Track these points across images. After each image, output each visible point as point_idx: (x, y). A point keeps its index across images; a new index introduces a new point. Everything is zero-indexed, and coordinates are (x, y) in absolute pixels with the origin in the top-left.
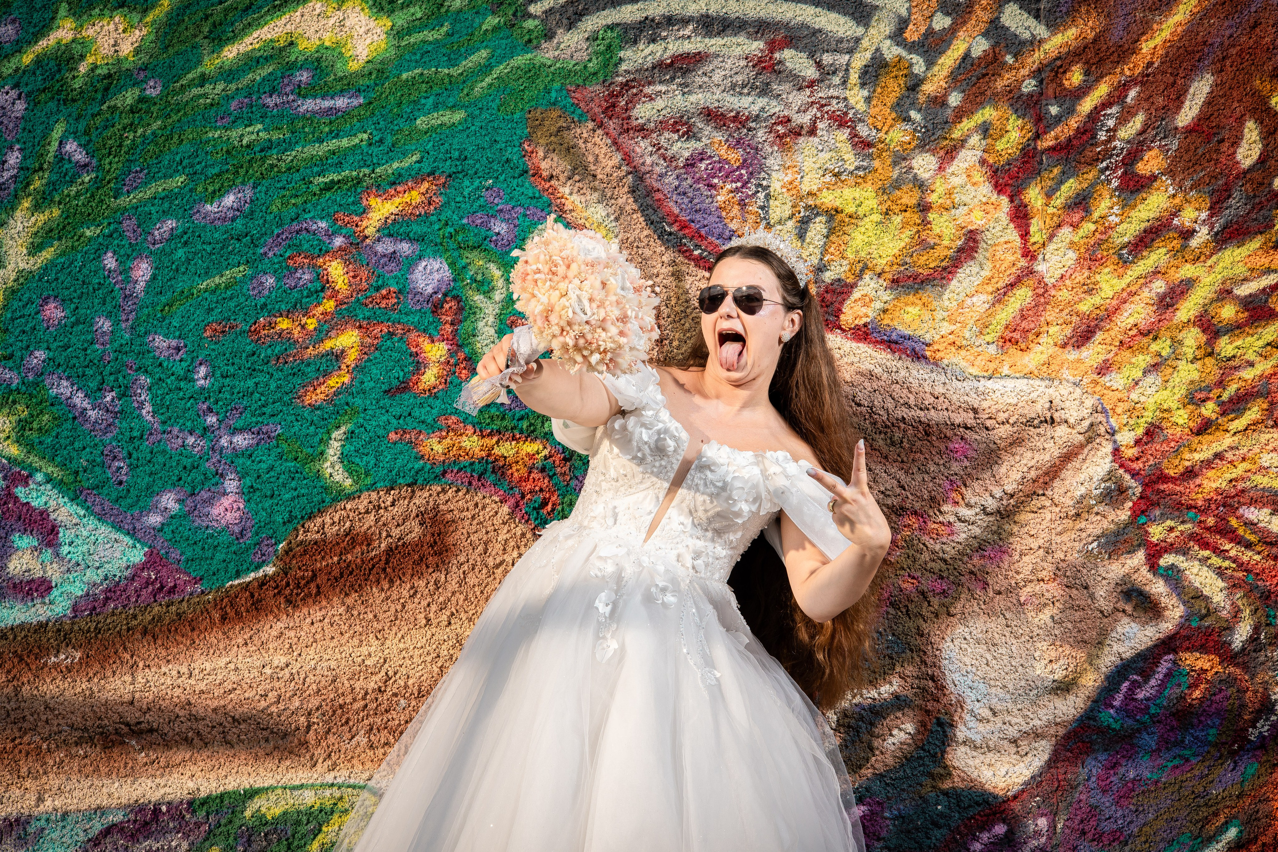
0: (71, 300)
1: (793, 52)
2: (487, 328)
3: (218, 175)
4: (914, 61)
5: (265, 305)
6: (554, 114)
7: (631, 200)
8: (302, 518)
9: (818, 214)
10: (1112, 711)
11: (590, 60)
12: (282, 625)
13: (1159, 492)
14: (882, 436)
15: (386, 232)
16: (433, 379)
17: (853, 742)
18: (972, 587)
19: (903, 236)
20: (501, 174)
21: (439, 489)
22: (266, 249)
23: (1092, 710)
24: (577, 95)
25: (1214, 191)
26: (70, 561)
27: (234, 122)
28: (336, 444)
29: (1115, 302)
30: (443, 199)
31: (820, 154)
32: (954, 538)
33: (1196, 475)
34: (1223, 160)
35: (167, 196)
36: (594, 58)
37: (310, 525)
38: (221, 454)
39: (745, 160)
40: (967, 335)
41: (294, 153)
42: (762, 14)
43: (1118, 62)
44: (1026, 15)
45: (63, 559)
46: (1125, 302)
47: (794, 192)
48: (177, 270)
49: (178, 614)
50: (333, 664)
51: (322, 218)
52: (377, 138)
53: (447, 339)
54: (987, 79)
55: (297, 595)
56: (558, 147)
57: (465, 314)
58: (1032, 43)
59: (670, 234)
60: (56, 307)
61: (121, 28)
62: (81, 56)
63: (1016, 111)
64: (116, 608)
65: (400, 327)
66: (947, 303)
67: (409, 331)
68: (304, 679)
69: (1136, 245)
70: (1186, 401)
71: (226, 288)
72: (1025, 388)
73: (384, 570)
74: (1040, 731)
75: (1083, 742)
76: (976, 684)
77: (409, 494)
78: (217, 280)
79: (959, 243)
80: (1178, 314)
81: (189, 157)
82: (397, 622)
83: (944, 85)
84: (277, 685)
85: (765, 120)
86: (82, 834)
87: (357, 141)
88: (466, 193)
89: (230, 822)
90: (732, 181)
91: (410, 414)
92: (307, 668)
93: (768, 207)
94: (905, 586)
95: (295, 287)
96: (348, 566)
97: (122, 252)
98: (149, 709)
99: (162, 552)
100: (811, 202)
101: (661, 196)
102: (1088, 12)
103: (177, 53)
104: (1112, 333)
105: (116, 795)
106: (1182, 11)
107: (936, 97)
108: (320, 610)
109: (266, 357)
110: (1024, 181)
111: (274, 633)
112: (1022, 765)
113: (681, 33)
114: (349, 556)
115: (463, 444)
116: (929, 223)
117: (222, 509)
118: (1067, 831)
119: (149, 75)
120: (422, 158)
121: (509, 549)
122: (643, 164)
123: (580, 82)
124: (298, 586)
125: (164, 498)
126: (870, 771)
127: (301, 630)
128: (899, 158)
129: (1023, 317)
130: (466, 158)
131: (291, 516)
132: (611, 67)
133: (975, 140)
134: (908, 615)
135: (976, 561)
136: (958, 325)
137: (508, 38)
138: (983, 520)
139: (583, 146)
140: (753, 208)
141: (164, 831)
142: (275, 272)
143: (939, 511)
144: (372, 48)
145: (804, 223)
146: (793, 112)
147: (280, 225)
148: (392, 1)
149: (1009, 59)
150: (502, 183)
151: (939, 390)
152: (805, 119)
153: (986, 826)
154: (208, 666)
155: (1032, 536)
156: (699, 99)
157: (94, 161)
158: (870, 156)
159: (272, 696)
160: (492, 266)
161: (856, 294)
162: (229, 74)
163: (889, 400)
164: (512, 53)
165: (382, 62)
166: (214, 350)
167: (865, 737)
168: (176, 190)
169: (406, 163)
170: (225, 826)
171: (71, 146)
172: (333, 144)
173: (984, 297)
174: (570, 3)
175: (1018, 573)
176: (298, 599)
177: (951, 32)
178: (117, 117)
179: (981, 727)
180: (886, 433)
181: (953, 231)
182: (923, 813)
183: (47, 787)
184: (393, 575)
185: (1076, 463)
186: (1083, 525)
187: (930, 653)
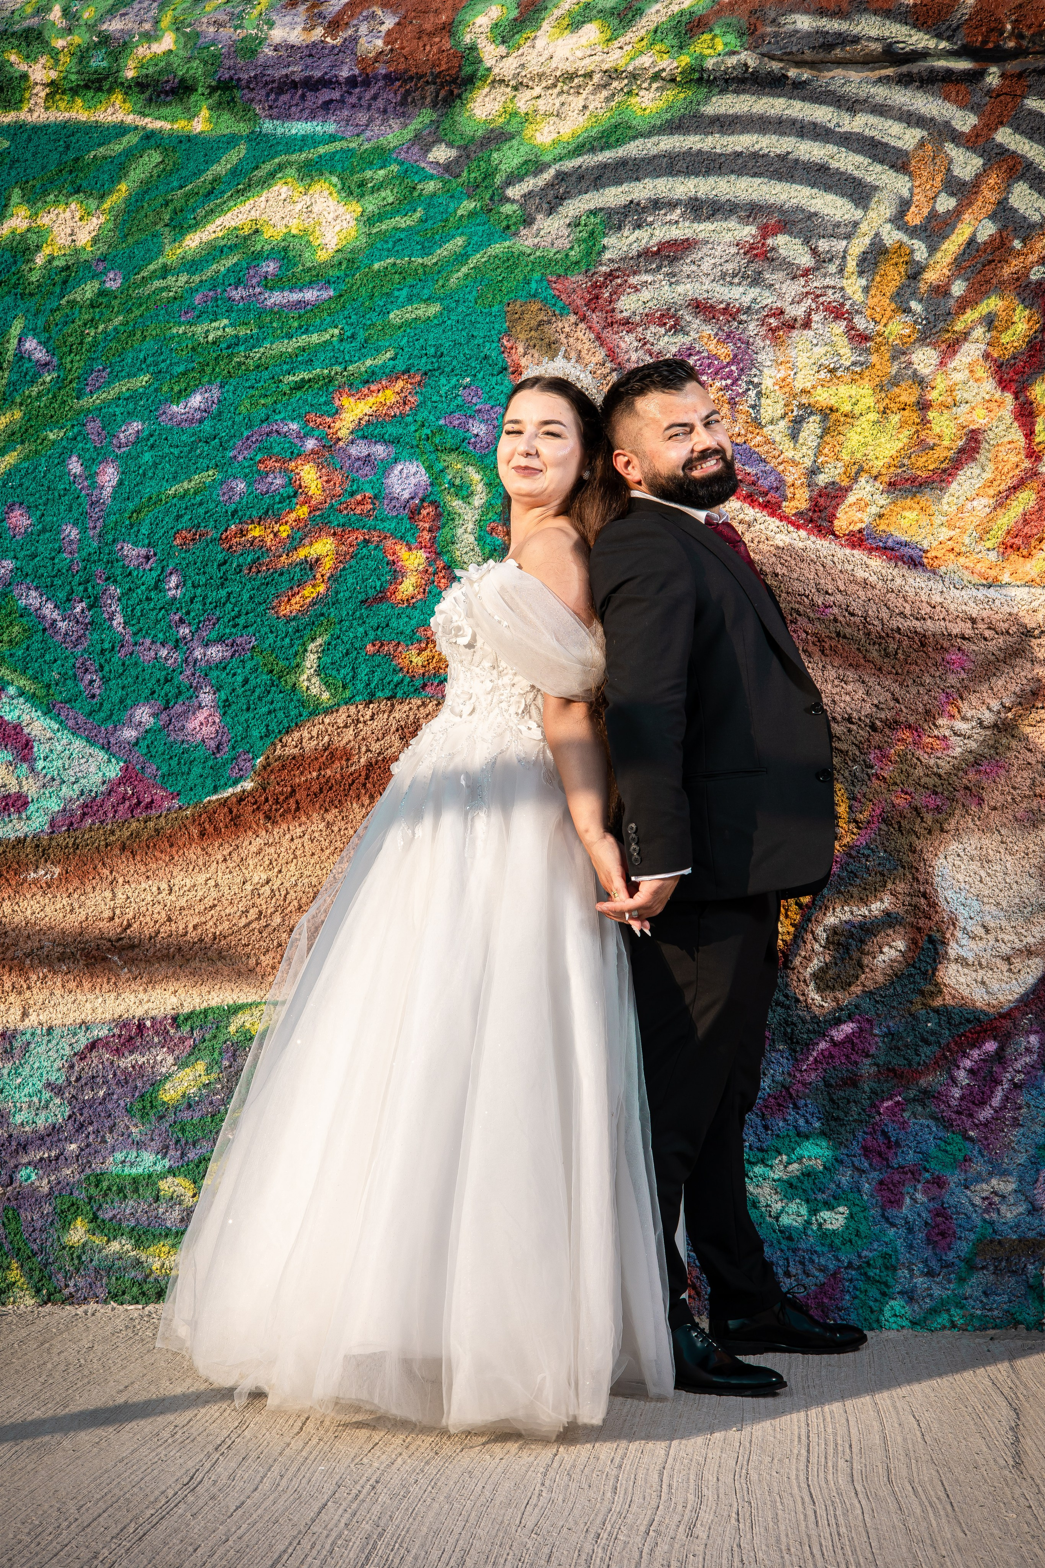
0: (36, 506)
1: (787, 238)
2: (466, 536)
3: (184, 374)
4: (916, 247)
5: (236, 511)
6: (535, 307)
8: (280, 732)
9: (811, 413)
11: (572, 248)
12: (262, 841)
14: (877, 647)
15: (360, 434)
16: (411, 588)
18: (967, 803)
19: (901, 436)
20: (479, 372)
21: (419, 702)
22: (235, 452)
24: (559, 286)
26: (45, 776)
27: (199, 317)
28: (313, 657)
30: (419, 398)
31: (815, 349)
32: (950, 752)
35: (131, 397)
36: (576, 246)
37: (288, 739)
38: (194, 666)
39: (735, 356)
40: (967, 541)
41: (262, 350)
42: (755, 197)
44: (1036, 195)
45: (39, 774)
47: (787, 389)
48: (144, 474)
49: (156, 830)
50: (314, 881)
51: (293, 420)
52: (349, 334)
53: (425, 547)
54: (993, 266)
55: (276, 810)
56: (539, 343)
57: (443, 520)
58: (1041, 226)
60: (21, 515)
61: (78, 215)
62: (37, 246)
63: (1024, 301)
64: (93, 823)
65: (376, 534)
66: (946, 507)
67: (385, 538)
68: (285, 896)
71: (195, 493)
72: (1026, 597)
73: (364, 785)
74: (1033, 948)
76: (968, 902)
77: (388, 708)
78: (186, 485)
79: (960, 443)
81: (153, 355)
83: (948, 273)
84: (258, 901)
85: (757, 312)
86: (67, 1048)
87: (328, 337)
88: (442, 392)
89: (215, 1037)
90: (722, 379)
91: (387, 625)
92: (287, 885)
93: (760, 406)
94: (897, 801)
95: (267, 492)
96: (328, 781)
97: (87, 456)
98: (129, 925)
100: (804, 400)
103: (137, 243)
105: (100, 1010)
107: (939, 286)
108: (300, 825)
109: (238, 566)
110: (1030, 377)
111: (254, 849)
112: (1015, 982)
113: (668, 218)
114: (329, 772)
116: (929, 422)
117: (197, 722)
119: (109, 267)
120: (396, 354)
122: (628, 360)
123: (561, 271)
124: (277, 803)
125: (139, 711)
126: (860, 988)
127: (281, 846)
128: (898, 353)
129: (1026, 522)
130: (442, 355)
131: (267, 730)
132: (594, 255)
133: (979, 332)
134: (900, 831)
135: (971, 775)
136: (958, 530)
137: (484, 224)
138: (980, 734)
139: (565, 341)
140: (744, 407)
141: (149, 1046)
142: (246, 476)
143: (934, 724)
144: (342, 236)
145: (798, 422)
146: (787, 304)
147: (249, 426)
148: (362, 184)
149: (1017, 244)
150: (481, 381)
151: (937, 598)
152: (799, 311)
153: (976, 1043)
154: (188, 882)
155: (1030, 750)
156: (688, 289)
157: (55, 359)
158: (867, 350)
159: (253, 914)
160: (470, 469)
161: (851, 498)
162: (192, 265)
163: (884, 609)
164: (489, 240)
165: (352, 251)
166: (184, 558)
167: (855, 955)
168: (141, 390)
169: (379, 361)
170: (210, 1040)
171: (30, 344)
172: (303, 340)
173: (985, 501)
174: (550, 185)
175: (1014, 788)
176: (278, 814)
177: (956, 215)
178: (77, 313)
179: (972, 944)
180: (880, 644)
181: (954, 431)
182: (914, 1030)
183: (31, 1002)
184: (373, 790)
187: (923, 870)
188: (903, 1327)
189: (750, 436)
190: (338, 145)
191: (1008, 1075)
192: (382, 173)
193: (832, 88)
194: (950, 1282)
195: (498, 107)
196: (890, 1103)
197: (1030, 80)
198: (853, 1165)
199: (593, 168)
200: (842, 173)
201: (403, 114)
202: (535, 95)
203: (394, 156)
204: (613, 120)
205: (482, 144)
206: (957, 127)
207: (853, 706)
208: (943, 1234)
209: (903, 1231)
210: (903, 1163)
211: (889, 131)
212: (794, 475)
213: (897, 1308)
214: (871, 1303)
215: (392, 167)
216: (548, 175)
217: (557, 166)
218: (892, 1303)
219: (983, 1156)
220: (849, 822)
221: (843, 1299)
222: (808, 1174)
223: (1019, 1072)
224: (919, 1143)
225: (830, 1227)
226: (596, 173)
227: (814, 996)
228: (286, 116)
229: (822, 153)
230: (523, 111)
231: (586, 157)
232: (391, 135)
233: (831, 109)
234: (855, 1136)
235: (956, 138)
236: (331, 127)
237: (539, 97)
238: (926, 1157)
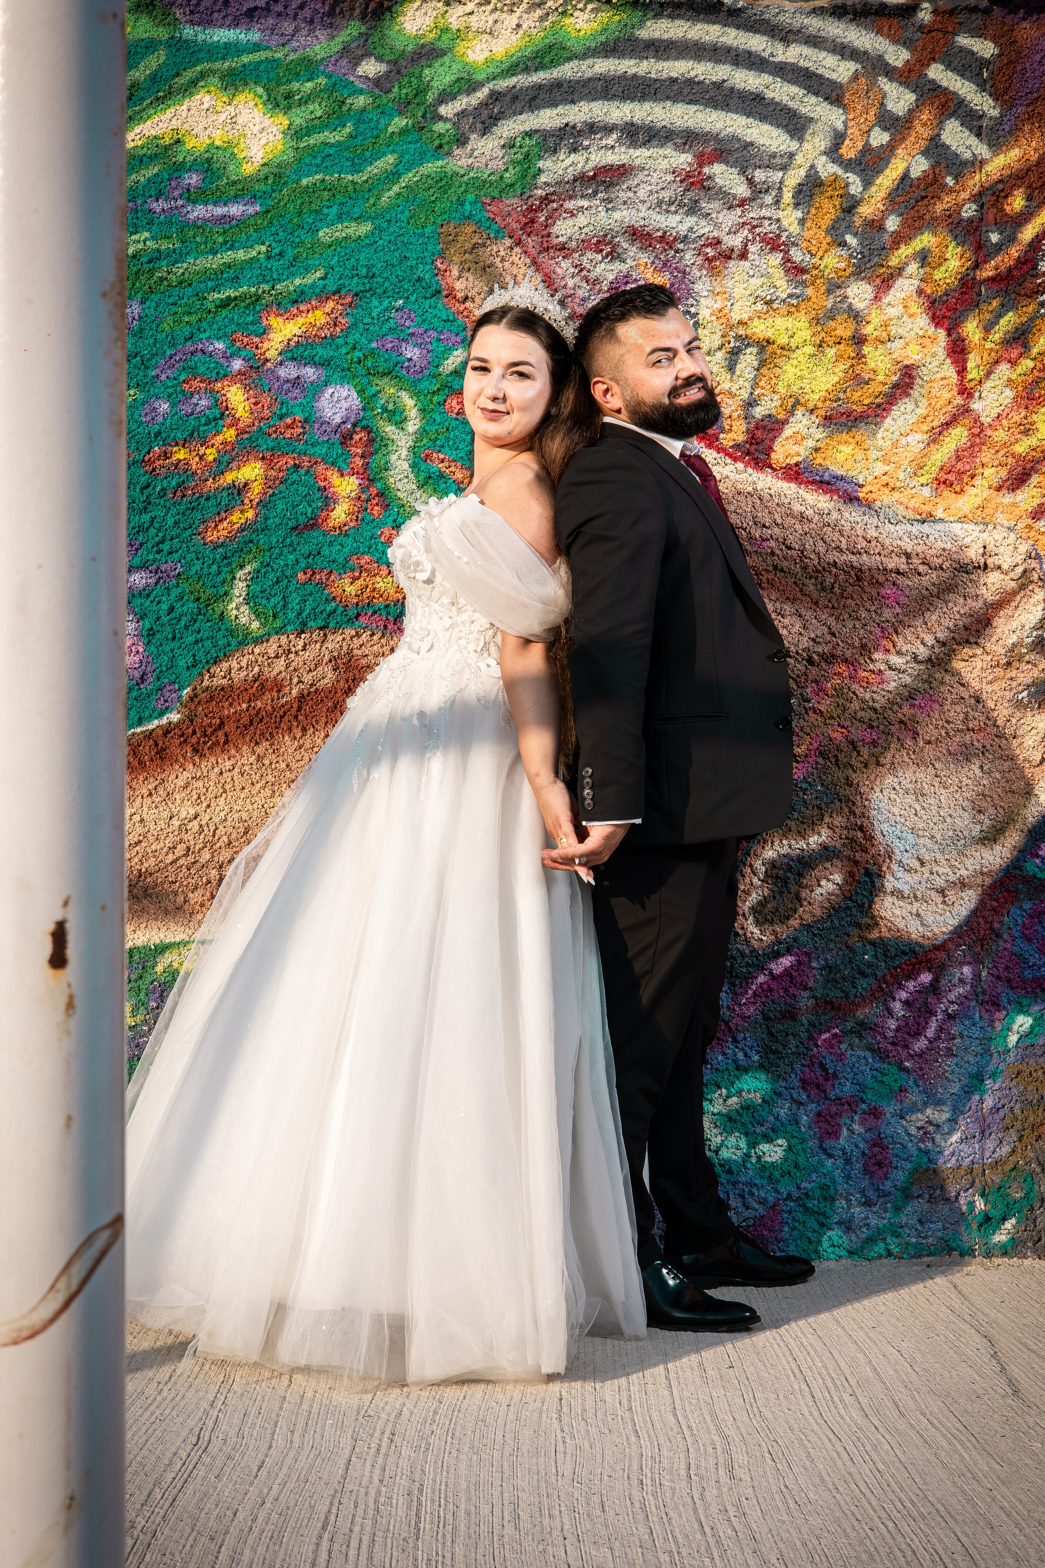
1: (723, 167)
2: (400, 462)
4: (851, 180)
5: (159, 433)
6: (469, 229)
8: (207, 662)
9: (748, 345)
10: (1037, 861)
11: (506, 170)
12: (189, 775)
14: (813, 580)
15: (289, 355)
16: (343, 516)
18: (902, 737)
19: (836, 370)
20: (412, 294)
21: (353, 633)
22: (158, 371)
23: (1018, 859)
28: (242, 585)
30: (350, 319)
31: (752, 280)
32: (885, 686)
36: (511, 168)
37: (215, 669)
40: (902, 477)
41: (185, 265)
42: (691, 124)
44: (967, 133)
47: (724, 320)
50: (245, 816)
51: (219, 339)
52: (277, 251)
53: (358, 473)
54: (926, 202)
55: (204, 743)
56: (474, 266)
57: (376, 446)
58: (973, 164)
63: (956, 238)
65: (306, 459)
66: (881, 442)
67: (316, 463)
68: (214, 831)
72: (959, 533)
73: (296, 717)
74: (967, 881)
75: (1009, 891)
76: (904, 835)
77: (320, 639)
79: (895, 378)
83: (882, 208)
84: (186, 836)
85: (694, 241)
87: (254, 253)
88: (374, 314)
89: (141, 977)
91: (319, 553)
92: (216, 820)
94: (835, 735)
95: (192, 413)
96: (258, 713)
100: (741, 332)
102: (1032, 131)
107: (873, 221)
108: (229, 759)
109: (162, 489)
110: (962, 313)
111: (180, 783)
112: (949, 914)
113: (604, 142)
114: (259, 704)
115: (378, 586)
116: (864, 356)
118: (992, 979)
120: (327, 274)
122: (565, 286)
123: (496, 194)
124: (205, 735)
126: (798, 921)
127: (209, 780)
128: (833, 287)
129: (958, 458)
130: (373, 276)
131: (194, 660)
132: (529, 178)
133: (913, 268)
134: (837, 764)
135: (906, 709)
136: (892, 465)
137: (416, 142)
138: (914, 669)
139: (500, 265)
142: (169, 396)
143: (870, 658)
144: (268, 149)
145: (735, 354)
146: (724, 233)
147: (172, 345)
148: (288, 96)
149: (950, 181)
150: (414, 304)
151: (872, 533)
152: (735, 241)
153: (912, 975)
155: (963, 685)
156: (623, 216)
158: (804, 283)
159: (180, 850)
160: (404, 394)
161: (788, 431)
163: (821, 543)
164: (421, 159)
165: (279, 166)
167: (793, 888)
169: (309, 280)
170: (136, 981)
173: (919, 437)
174: (484, 104)
175: (948, 722)
176: (206, 748)
177: (889, 150)
179: (908, 877)
180: (817, 578)
181: (889, 366)
182: (851, 962)
184: (305, 723)
185: (1009, 611)
186: (1013, 674)
187: (859, 803)
188: (840, 1257)
190: (262, 55)
191: (942, 1006)
192: (309, 85)
193: (766, 16)
194: (886, 1211)
195: (429, 21)
196: (827, 1035)
197: (962, 17)
198: (792, 1098)
199: (527, 88)
200: (777, 104)
201: (331, 25)
202: (468, 10)
203: (322, 68)
204: (547, 41)
205: (413, 60)
206: (891, 62)
207: (790, 639)
208: (880, 1164)
209: (840, 1162)
210: (841, 1094)
211: (824, 63)
212: (731, 407)
213: (835, 1238)
214: (810, 1235)
215: (320, 80)
216: (482, 94)
217: (491, 85)
218: (830, 1233)
219: (918, 1086)
221: (782, 1231)
222: (747, 1107)
223: (953, 1003)
224: (856, 1074)
225: (768, 1159)
226: (531, 94)
227: (753, 930)
228: (207, 22)
229: (757, 82)
230: (454, 27)
231: (520, 77)
232: (318, 47)
233: (765, 38)
234: (793, 1069)
235: (890, 72)
236: (255, 36)
237: (472, 13)
238: (863, 1088)
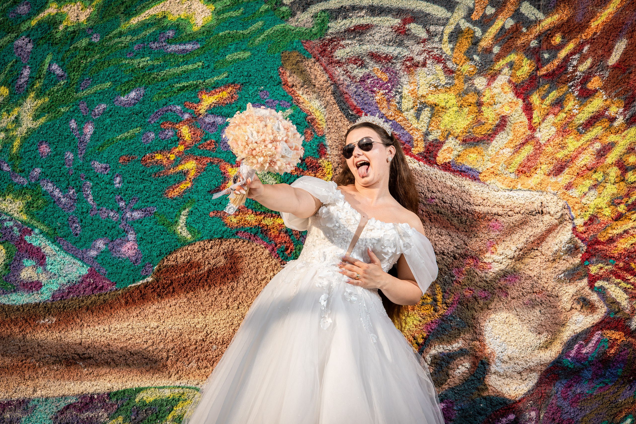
0: (54, 143)
1: (415, 25)
3: (127, 82)
4: (476, 30)
5: (149, 147)
6: (295, 54)
7: (333, 98)
8: (166, 254)
9: (426, 107)
10: (569, 359)
11: (313, 27)
12: (155, 307)
13: (595, 249)
14: (456, 218)
15: (210, 112)
17: (439, 371)
18: (500, 295)
19: (469, 118)
20: (268, 84)
21: (234, 241)
22: (150, 119)
23: (559, 358)
24: (307, 45)
25: (626, 98)
26: (51, 273)
27: (135, 56)
28: (184, 217)
29: (575, 153)
30: (239, 96)
31: (428, 76)
32: (492, 270)
33: (614, 241)
34: (631, 82)
35: (102, 92)
36: (315, 26)
37: (170, 257)
38: (126, 221)
39: (390, 79)
40: (500, 168)
41: (165, 72)
42: (400, 5)
43: (579, 32)
44: (533, 8)
45: (48, 272)
46: (580, 153)
47: (414, 95)
48: (106, 129)
49: (104, 300)
50: (180, 327)
51: (178, 105)
52: (206, 65)
54: (513, 40)
55: (163, 292)
56: (296, 71)
58: (536, 22)
59: (352, 115)
60: (46, 147)
61: (80, 8)
62: (60, 21)
63: (527, 56)
64: (74, 296)
65: (216, 159)
66: (490, 152)
67: (221, 161)
68: (166, 334)
69: (586, 125)
70: (610, 204)
71: (130, 139)
72: (529, 196)
73: (206, 280)
74: (533, 368)
75: (555, 374)
76: (501, 344)
77: (219, 243)
78: (126, 134)
79: (497, 122)
80: (607, 160)
81: (113, 73)
82: (213, 307)
83: (491, 42)
84: (152, 336)
85: (401, 59)
86: (55, 408)
87: (196, 66)
88: (250, 93)
89: (128, 404)
90: (383, 89)
91: (220, 203)
92: (167, 329)
93: (401, 102)
94: (466, 294)
95: (165, 138)
96: (189, 278)
97: (79, 120)
98: (89, 347)
99: (97, 269)
100: (423, 100)
101: (347, 96)
102: (564, 6)
103: (108, 21)
104: (573, 169)
105: (72, 389)
106: (612, 7)
107: (487, 49)
108: (174, 300)
109: (149, 173)
110: (530, 92)
111: (151, 311)
112: (523, 385)
113: (359, 14)
114: (189, 273)
115: (247, 219)
116: (482, 112)
117: (126, 248)
118: (545, 418)
119: (94, 32)
120: (229, 75)
121: (269, 271)
122: (339, 80)
123: (308, 38)
124: (163, 288)
125: (98, 243)
126: (447, 386)
127: (165, 309)
128: (468, 79)
129: (529, 160)
130: (250, 76)
131: (160, 253)
132: (323, 31)
133: (506, 70)
134: (467, 308)
135: (502, 282)
136: (496, 163)
137: (272, 15)
138: (506, 262)
139: (309, 70)
140: (394, 103)
141: (96, 408)
142: (155, 131)
143: (484, 257)
144: (205, 20)
145: (419, 111)
146: (415, 55)
147: (157, 107)
149: (524, 30)
150: (268, 88)
151: (485, 196)
152: (420, 59)
153: (505, 415)
154: (118, 326)
155: (531, 270)
156: (367, 47)
157: (66, 74)
158: (453, 78)
159: (150, 342)
161: (445, 147)
162: (134, 32)
163: (460, 200)
164: (274, 23)
165: (209, 27)
166: (124, 169)
167: (445, 369)
168: (106, 89)
169: (221, 78)
170: (126, 406)
171: (55, 67)
172: (185, 67)
173: (509, 150)
175: (523, 288)
176: (164, 294)
177: (495, 16)
178: (78, 53)
179: (503, 366)
180: (458, 217)
181: (494, 116)
182: (473, 407)
183: (38, 385)
184: (210, 283)
185: (554, 234)
186: (557, 265)
187: (478, 328)
189: (396, 117)
207: (445, 247)
212: (417, 136)
220: (443, 303)
